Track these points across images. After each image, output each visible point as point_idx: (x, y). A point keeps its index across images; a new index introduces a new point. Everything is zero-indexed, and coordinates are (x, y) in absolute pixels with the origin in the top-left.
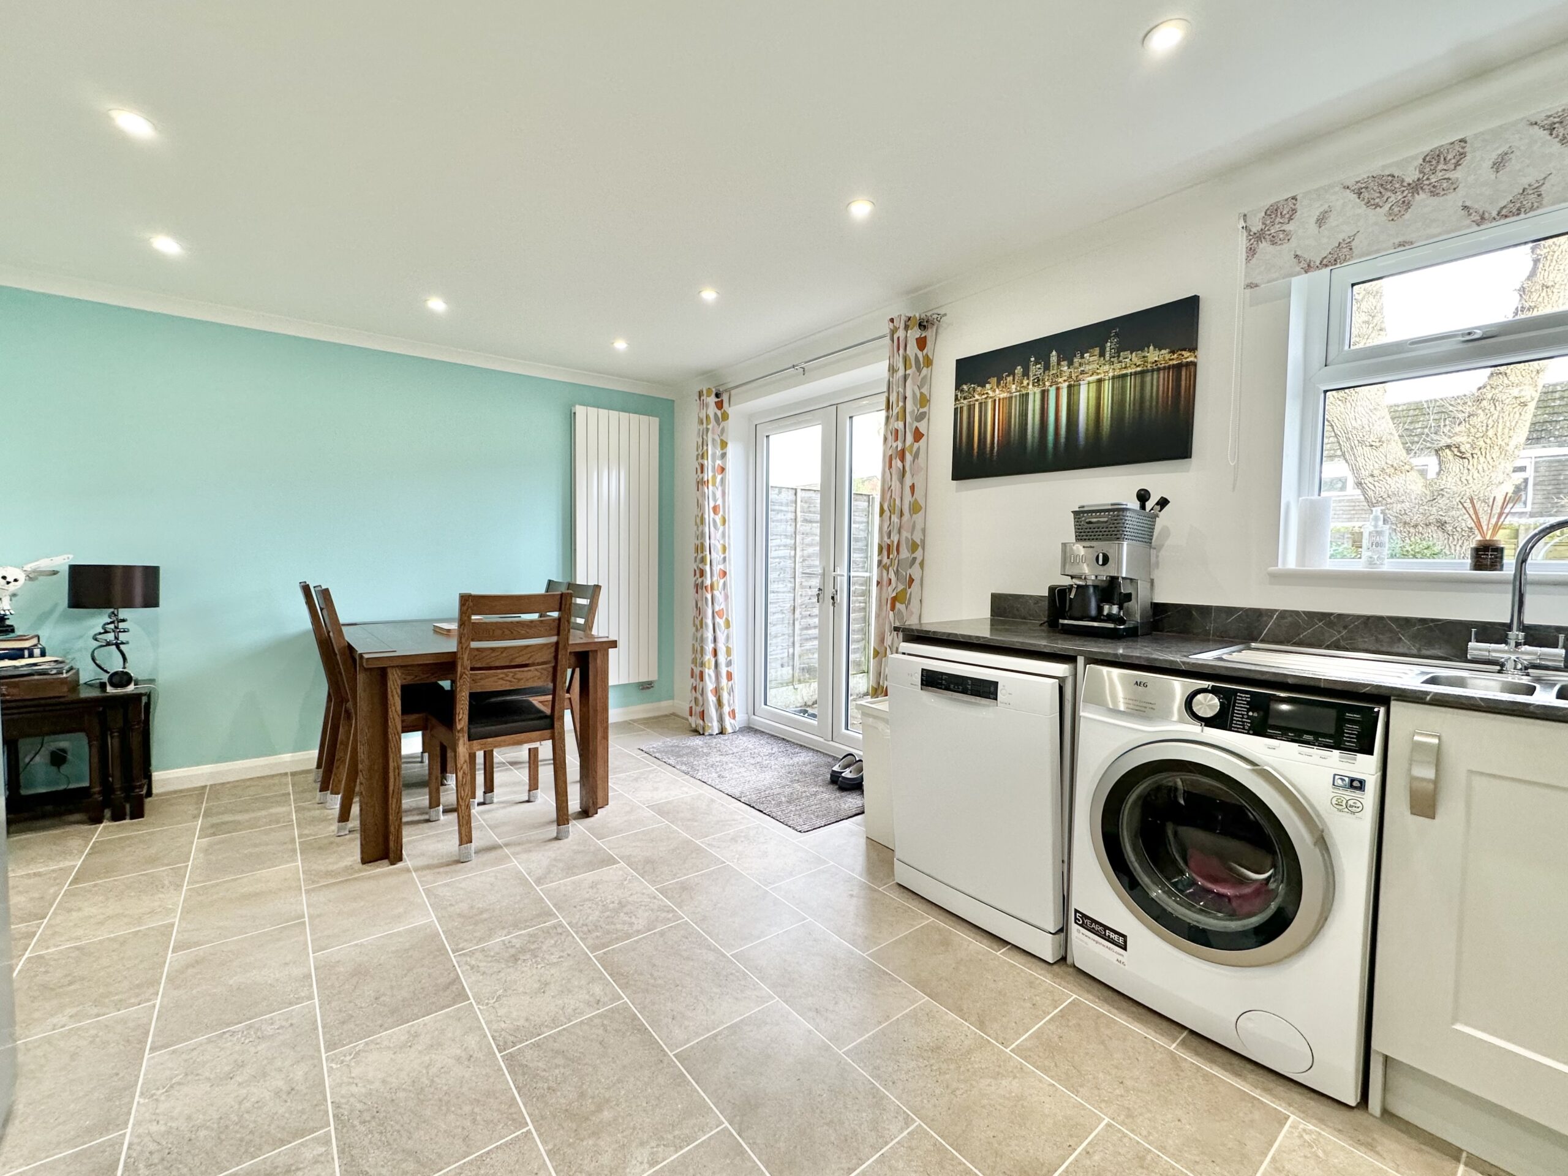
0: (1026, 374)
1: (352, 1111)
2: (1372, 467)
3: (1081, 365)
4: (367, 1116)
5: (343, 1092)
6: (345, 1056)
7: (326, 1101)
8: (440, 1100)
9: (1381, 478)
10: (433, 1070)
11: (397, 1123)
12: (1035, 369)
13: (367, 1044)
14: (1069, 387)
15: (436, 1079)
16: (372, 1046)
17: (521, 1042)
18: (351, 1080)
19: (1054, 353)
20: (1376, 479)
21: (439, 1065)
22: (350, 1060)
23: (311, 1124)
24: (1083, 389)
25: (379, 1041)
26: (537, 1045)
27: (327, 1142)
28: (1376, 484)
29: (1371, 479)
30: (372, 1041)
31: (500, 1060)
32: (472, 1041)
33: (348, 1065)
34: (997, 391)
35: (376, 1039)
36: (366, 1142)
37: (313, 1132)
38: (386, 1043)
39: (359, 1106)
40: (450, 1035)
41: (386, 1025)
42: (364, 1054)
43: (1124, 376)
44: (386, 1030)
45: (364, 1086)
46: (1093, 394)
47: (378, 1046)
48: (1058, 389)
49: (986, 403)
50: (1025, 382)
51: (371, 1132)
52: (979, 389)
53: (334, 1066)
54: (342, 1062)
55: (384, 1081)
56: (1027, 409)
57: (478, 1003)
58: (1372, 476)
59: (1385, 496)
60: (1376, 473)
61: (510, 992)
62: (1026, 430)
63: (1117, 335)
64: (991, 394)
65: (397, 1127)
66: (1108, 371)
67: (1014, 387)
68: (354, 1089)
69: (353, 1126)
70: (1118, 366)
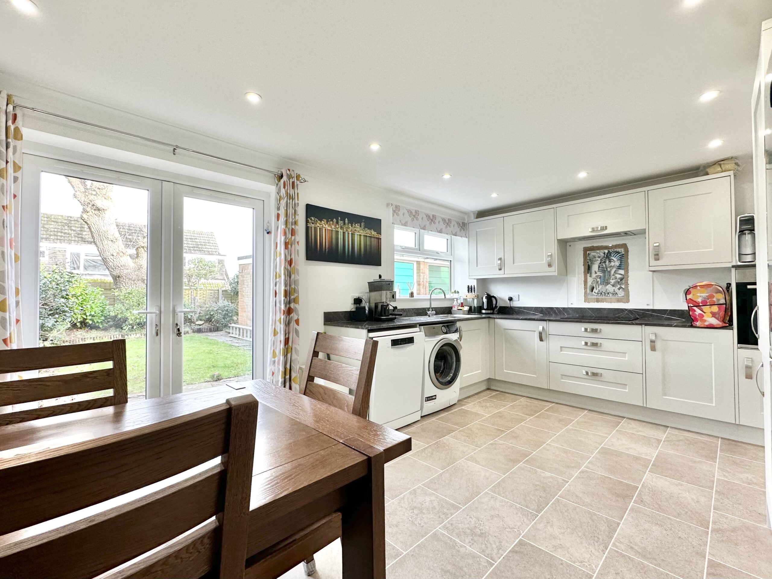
0: (337, 223)
1: (600, 545)
2: (112, 251)
3: (355, 227)
4: (596, 539)
5: (598, 553)
6: (587, 566)
7: (606, 557)
8: (570, 522)
9: (117, 257)
10: (563, 531)
11: (589, 529)
12: (341, 223)
13: (574, 562)
14: (352, 234)
15: (565, 527)
16: (573, 559)
17: (529, 511)
18: (592, 554)
19: (346, 219)
20: (115, 257)
21: (559, 530)
22: (586, 562)
23: (616, 554)
24: (356, 236)
25: (569, 559)
26: (527, 507)
27: (614, 544)
28: (115, 260)
29: (112, 257)
30: (572, 561)
31: (541, 514)
32: (541, 526)
33: (589, 561)
34: (327, 226)
35: (568, 560)
36: (602, 533)
37: (617, 551)
38: (567, 555)
39: (596, 544)
40: (544, 535)
41: (560, 562)
42: (579, 559)
43: (366, 236)
44: (562, 560)
45: (589, 548)
46: (359, 239)
47: (571, 557)
48: (348, 233)
49: (322, 229)
50: (337, 226)
51: (598, 534)
52: (319, 222)
53: (594, 567)
54: (590, 565)
55: (581, 543)
56: (338, 237)
57: (520, 534)
58: (113, 255)
59: (120, 266)
60: (115, 254)
61: (505, 526)
62: (338, 245)
63: (364, 222)
64: (324, 226)
65: (589, 528)
66: (363, 233)
67: (333, 226)
68: (593, 551)
69: (603, 540)
70: (365, 232)
